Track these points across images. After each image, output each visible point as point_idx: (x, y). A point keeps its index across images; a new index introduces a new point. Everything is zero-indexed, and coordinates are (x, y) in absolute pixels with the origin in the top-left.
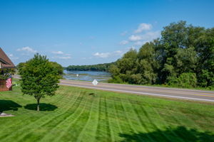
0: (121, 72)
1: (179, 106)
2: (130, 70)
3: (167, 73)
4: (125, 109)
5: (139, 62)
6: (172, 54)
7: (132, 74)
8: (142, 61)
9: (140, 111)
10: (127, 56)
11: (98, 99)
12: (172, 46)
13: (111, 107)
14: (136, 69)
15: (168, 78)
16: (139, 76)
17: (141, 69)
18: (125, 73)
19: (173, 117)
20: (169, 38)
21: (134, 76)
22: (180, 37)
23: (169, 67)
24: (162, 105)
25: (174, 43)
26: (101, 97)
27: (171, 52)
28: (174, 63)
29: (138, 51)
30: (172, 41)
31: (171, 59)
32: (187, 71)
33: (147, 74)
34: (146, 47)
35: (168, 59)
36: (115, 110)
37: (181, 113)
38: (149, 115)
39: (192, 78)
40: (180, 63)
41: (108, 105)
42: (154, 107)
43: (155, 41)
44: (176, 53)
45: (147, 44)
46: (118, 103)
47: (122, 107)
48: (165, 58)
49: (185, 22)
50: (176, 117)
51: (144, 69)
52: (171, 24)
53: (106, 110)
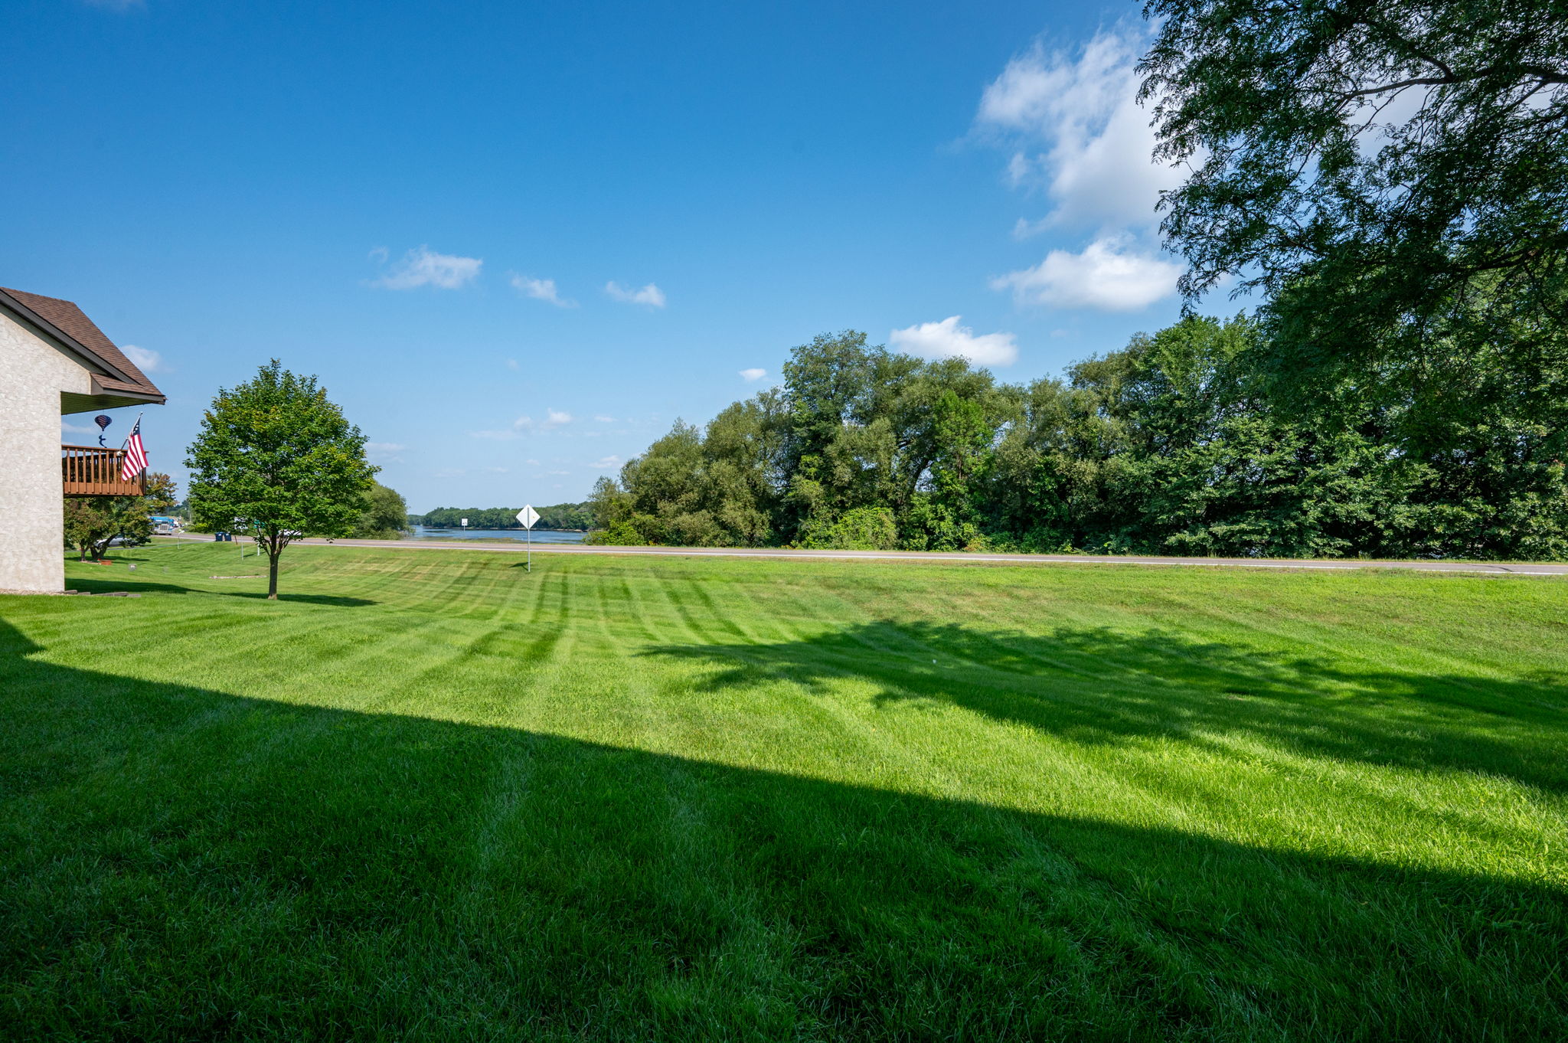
0: (640, 505)
2: (673, 498)
3: (801, 508)
4: (635, 593)
5: (707, 467)
6: (818, 441)
7: (679, 512)
8: (715, 465)
9: (687, 595)
10: (663, 449)
11: (538, 578)
12: (821, 416)
13: (585, 592)
14: (694, 496)
15: (805, 525)
16: (701, 519)
17: (714, 494)
18: (653, 510)
20: (810, 386)
21: (685, 519)
22: (847, 388)
23: (810, 489)
25: (828, 407)
26: (549, 571)
27: (815, 436)
28: (825, 475)
29: (703, 434)
30: (819, 401)
31: (816, 459)
32: (866, 502)
33: (731, 512)
34: (735, 415)
35: (805, 458)
36: (599, 602)
37: (821, 590)
38: (717, 601)
39: (882, 524)
40: (843, 473)
42: (738, 581)
43: (763, 399)
44: (830, 440)
45: (737, 407)
46: (610, 582)
47: (626, 591)
48: (795, 458)
49: (864, 335)
51: (722, 495)
52: (818, 340)
53: (565, 601)
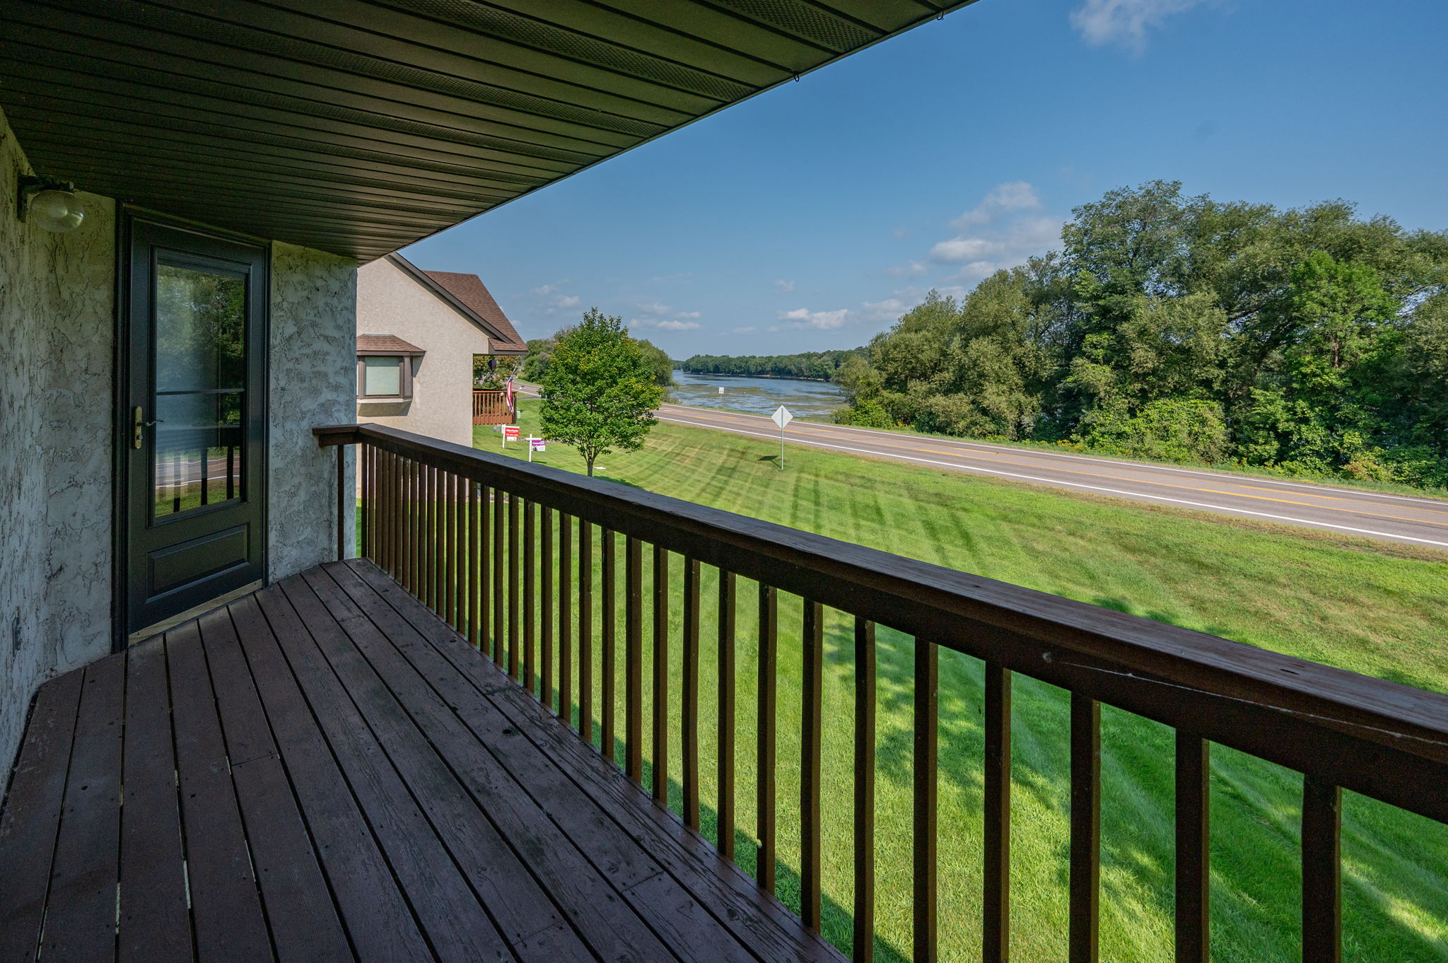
0: (889, 383)
1: (1112, 525)
2: (924, 376)
3: (1083, 397)
4: (888, 517)
5: (965, 346)
6: (1109, 318)
7: (931, 392)
8: (974, 344)
9: (947, 530)
10: (915, 323)
11: (791, 478)
12: (1112, 289)
13: (836, 506)
14: (948, 376)
15: (1089, 416)
16: (959, 403)
17: (972, 374)
18: (903, 389)
19: (1078, 563)
20: (1097, 252)
21: (939, 401)
22: (1150, 252)
23: (1096, 375)
24: (1040, 517)
25: (1122, 276)
26: (801, 471)
27: (1105, 312)
28: (1118, 357)
29: (960, 307)
30: (1109, 267)
31: (1105, 338)
32: (1180, 392)
33: (994, 397)
34: (998, 285)
35: (1091, 338)
36: (851, 521)
37: (1114, 551)
38: (983, 545)
39: (1203, 422)
40: (1143, 356)
41: (824, 500)
42: (1005, 518)
43: (1034, 266)
44: (1125, 317)
45: (1002, 276)
46: (863, 497)
47: (878, 511)
48: (1078, 337)
49: (1176, 185)
50: (1091, 564)
51: (982, 375)
52: (1111, 195)
53: (817, 515)
